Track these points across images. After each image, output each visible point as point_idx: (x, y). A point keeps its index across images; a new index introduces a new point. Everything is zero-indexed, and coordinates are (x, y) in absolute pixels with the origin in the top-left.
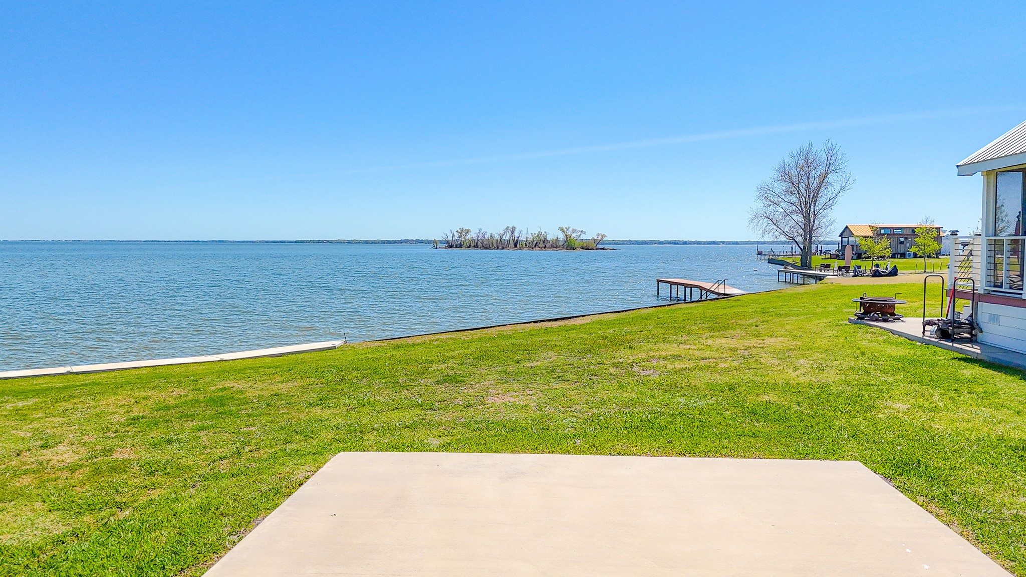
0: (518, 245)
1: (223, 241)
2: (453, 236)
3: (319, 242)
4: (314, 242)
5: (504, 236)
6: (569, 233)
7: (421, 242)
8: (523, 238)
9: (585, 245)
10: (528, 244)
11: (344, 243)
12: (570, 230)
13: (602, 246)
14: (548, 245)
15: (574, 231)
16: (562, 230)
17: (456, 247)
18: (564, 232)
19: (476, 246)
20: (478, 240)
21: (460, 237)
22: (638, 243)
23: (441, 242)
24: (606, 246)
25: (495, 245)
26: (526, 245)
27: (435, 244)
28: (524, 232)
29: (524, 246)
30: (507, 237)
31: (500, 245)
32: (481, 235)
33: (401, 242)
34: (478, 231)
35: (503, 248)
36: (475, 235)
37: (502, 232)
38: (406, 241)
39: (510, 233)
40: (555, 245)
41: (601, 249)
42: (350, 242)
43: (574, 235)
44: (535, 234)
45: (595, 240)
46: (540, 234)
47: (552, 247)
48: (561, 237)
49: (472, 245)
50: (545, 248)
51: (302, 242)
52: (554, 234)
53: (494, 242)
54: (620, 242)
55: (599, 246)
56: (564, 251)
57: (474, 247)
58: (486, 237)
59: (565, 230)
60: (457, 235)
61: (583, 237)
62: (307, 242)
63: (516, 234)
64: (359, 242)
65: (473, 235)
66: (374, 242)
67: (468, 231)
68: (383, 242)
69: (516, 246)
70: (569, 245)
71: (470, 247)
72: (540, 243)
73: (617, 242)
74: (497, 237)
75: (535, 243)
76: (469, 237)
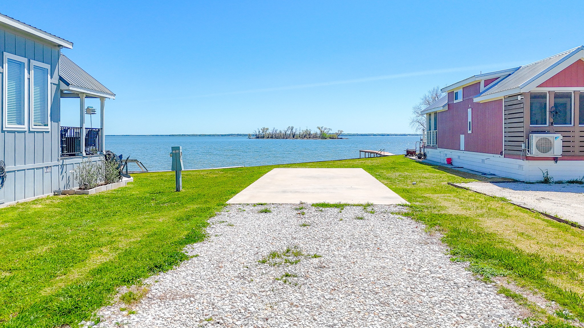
0: (295, 137)
2: (259, 132)
3: (183, 135)
4: (180, 135)
5: (287, 132)
6: (323, 130)
7: (240, 135)
8: (297, 133)
9: (331, 136)
10: (300, 136)
11: (197, 136)
12: (324, 128)
13: (341, 137)
14: (311, 136)
15: (325, 129)
16: (319, 128)
17: (261, 138)
18: (320, 129)
20: (273, 134)
21: (263, 132)
22: (362, 135)
23: (253, 135)
24: (343, 137)
25: (282, 137)
26: (299, 137)
27: (249, 136)
28: (298, 130)
29: (298, 137)
30: (289, 132)
31: (285, 136)
32: (274, 131)
33: (229, 135)
34: (273, 129)
35: (287, 138)
36: (271, 131)
37: (286, 130)
38: (231, 135)
39: (291, 130)
40: (315, 137)
42: (200, 135)
43: (325, 131)
44: (304, 130)
45: (337, 134)
46: (307, 130)
47: (313, 137)
48: (319, 132)
49: (269, 137)
50: (309, 138)
51: (173, 135)
52: (314, 130)
53: (282, 135)
54: (352, 135)
55: (339, 137)
56: (320, 140)
57: (271, 138)
58: (277, 132)
59: (321, 128)
60: (261, 131)
61: (330, 132)
62: (176, 135)
63: (294, 131)
64: (205, 135)
65: (270, 131)
66: (213, 135)
67: (267, 129)
68: (218, 135)
69: (294, 137)
70: (323, 136)
71: (268, 138)
72: (307, 135)
73: (349, 135)
74: (283, 132)
75: (304, 135)
76: (268, 132)
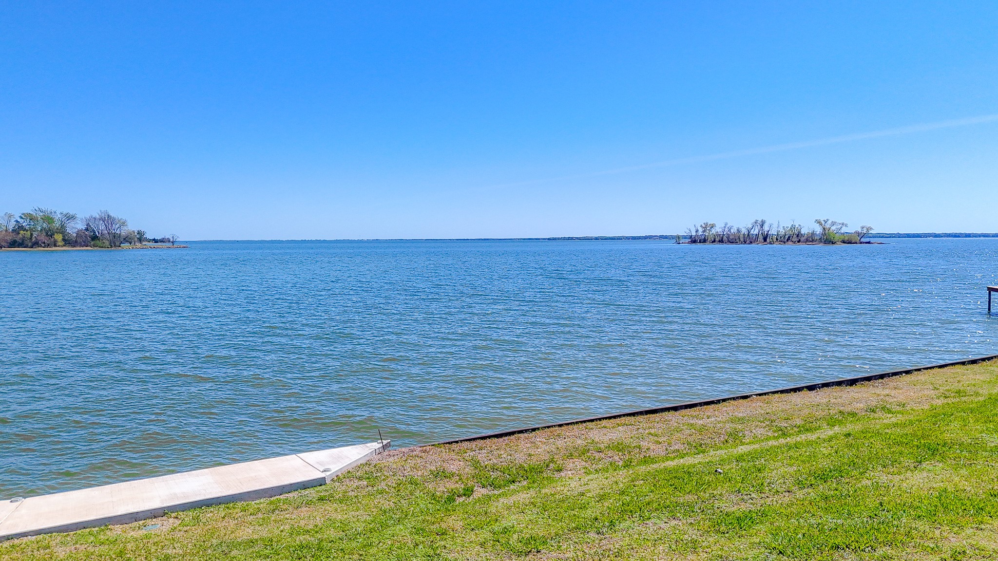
0: (768, 240)
1: (488, 239)
2: (697, 231)
3: (569, 239)
4: (564, 239)
5: (753, 230)
6: (827, 226)
7: (666, 237)
8: (773, 232)
9: (846, 238)
10: (779, 238)
11: (592, 239)
12: (829, 222)
13: (867, 240)
14: (802, 239)
15: (833, 224)
16: (819, 222)
17: (700, 242)
18: (821, 225)
19: (721, 241)
20: (724, 235)
21: (704, 231)
22: (908, 236)
23: (685, 237)
24: (872, 240)
25: (742, 240)
26: (777, 239)
27: (677, 239)
28: (775, 226)
29: (775, 240)
30: (755, 231)
31: (748, 239)
32: (726, 229)
33: (646, 238)
34: (723, 225)
35: (751, 242)
36: (721, 230)
37: (750, 226)
38: (650, 237)
39: (759, 227)
40: (811, 239)
41: (866, 243)
42: (596, 239)
43: (833, 228)
44: (787, 227)
45: (858, 234)
46: (793, 227)
47: (807, 241)
48: (818, 230)
49: (717, 240)
50: (799, 242)
51: (554, 239)
52: (808, 227)
53: (742, 236)
54: (887, 236)
55: (863, 240)
56: (821, 245)
57: (719, 241)
58: (732, 232)
59: (823, 223)
60: (701, 230)
61: (844, 230)
62: (559, 239)
63: (766, 228)
64: (606, 239)
65: (718, 230)
66: (619, 238)
67: (712, 226)
68: (628, 238)
69: (765, 239)
70: (827, 239)
71: (714, 241)
72: (794, 237)
73: (882, 235)
74: (744, 231)
75: (787, 237)
76: (713, 231)
